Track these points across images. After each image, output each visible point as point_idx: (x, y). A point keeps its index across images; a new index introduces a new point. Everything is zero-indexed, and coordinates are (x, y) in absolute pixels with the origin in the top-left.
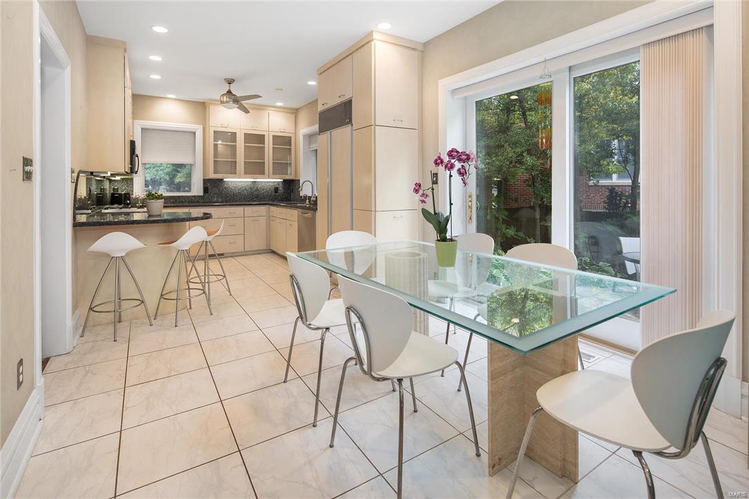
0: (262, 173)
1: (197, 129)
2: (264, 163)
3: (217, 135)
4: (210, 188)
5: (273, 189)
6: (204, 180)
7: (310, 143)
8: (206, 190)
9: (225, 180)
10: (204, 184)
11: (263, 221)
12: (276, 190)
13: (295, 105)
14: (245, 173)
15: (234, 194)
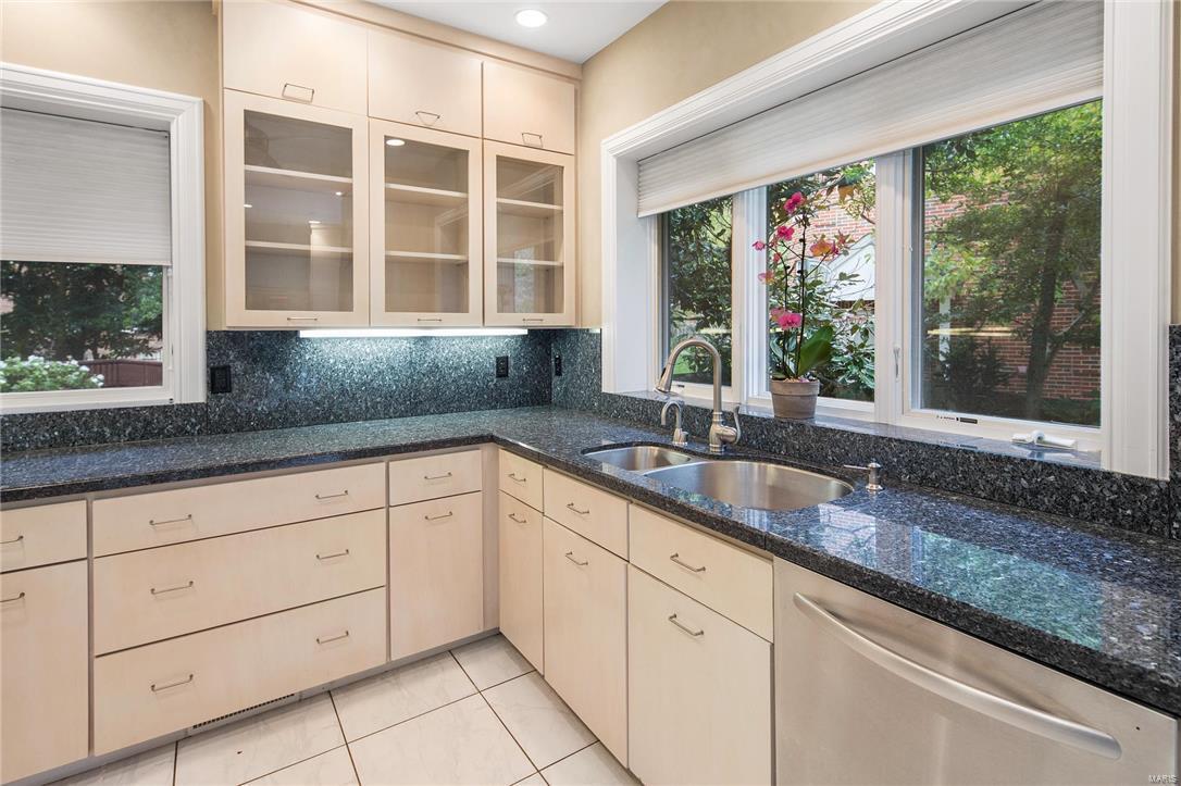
0: (458, 304)
1: (178, 112)
2: (465, 264)
3: (263, 135)
4: (238, 367)
5: (490, 365)
6: (209, 335)
7: (639, 190)
8: (218, 379)
9: (303, 334)
10: (209, 350)
11: (469, 511)
12: (502, 364)
13: (579, 40)
14: (391, 306)
15: (343, 392)
